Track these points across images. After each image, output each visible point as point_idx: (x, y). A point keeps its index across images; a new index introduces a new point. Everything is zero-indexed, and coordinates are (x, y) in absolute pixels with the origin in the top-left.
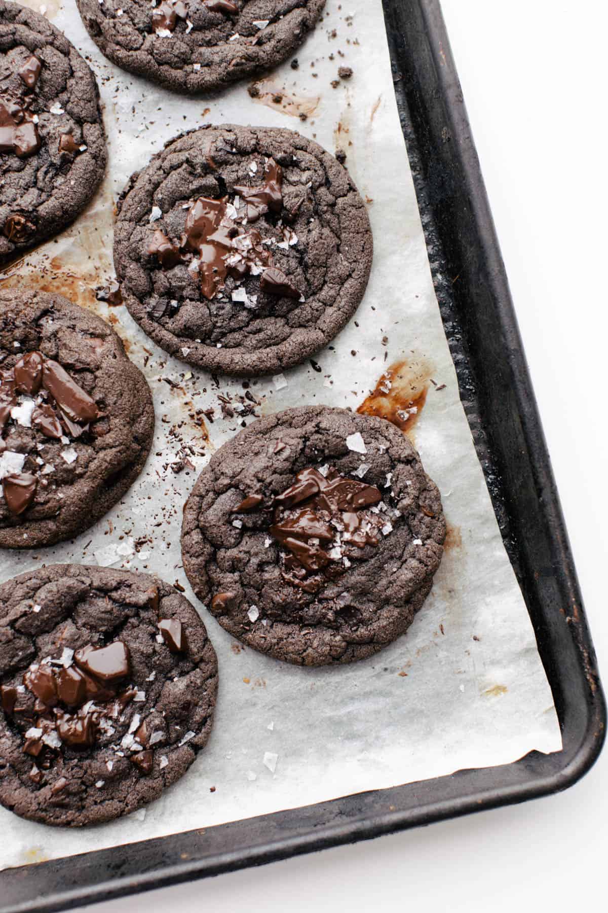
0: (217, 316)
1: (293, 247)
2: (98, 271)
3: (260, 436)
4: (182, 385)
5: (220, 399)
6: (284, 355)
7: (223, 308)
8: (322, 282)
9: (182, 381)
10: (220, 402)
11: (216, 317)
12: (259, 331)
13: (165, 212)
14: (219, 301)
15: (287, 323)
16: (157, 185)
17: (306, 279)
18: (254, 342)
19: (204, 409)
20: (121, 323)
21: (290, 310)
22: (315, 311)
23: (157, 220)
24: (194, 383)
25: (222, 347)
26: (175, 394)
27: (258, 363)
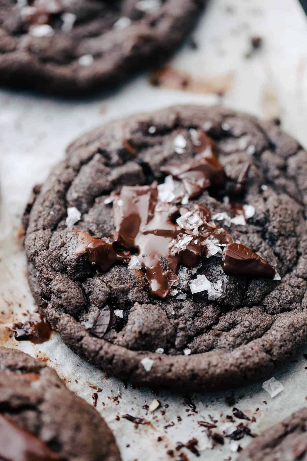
0: (176, 317)
1: (249, 221)
2: (11, 308)
3: (268, 450)
4: (149, 418)
5: (202, 425)
6: (272, 346)
7: (181, 307)
8: (295, 253)
9: (147, 414)
10: (203, 428)
11: (175, 319)
12: (233, 325)
13: (84, 212)
14: (174, 299)
15: (265, 310)
16: (68, 185)
17: (276, 254)
18: (231, 339)
19: (185, 441)
20: (54, 361)
21: (266, 294)
22: (296, 289)
23: (76, 224)
24: (163, 413)
25: (192, 353)
26: (142, 432)
27: (243, 361)
